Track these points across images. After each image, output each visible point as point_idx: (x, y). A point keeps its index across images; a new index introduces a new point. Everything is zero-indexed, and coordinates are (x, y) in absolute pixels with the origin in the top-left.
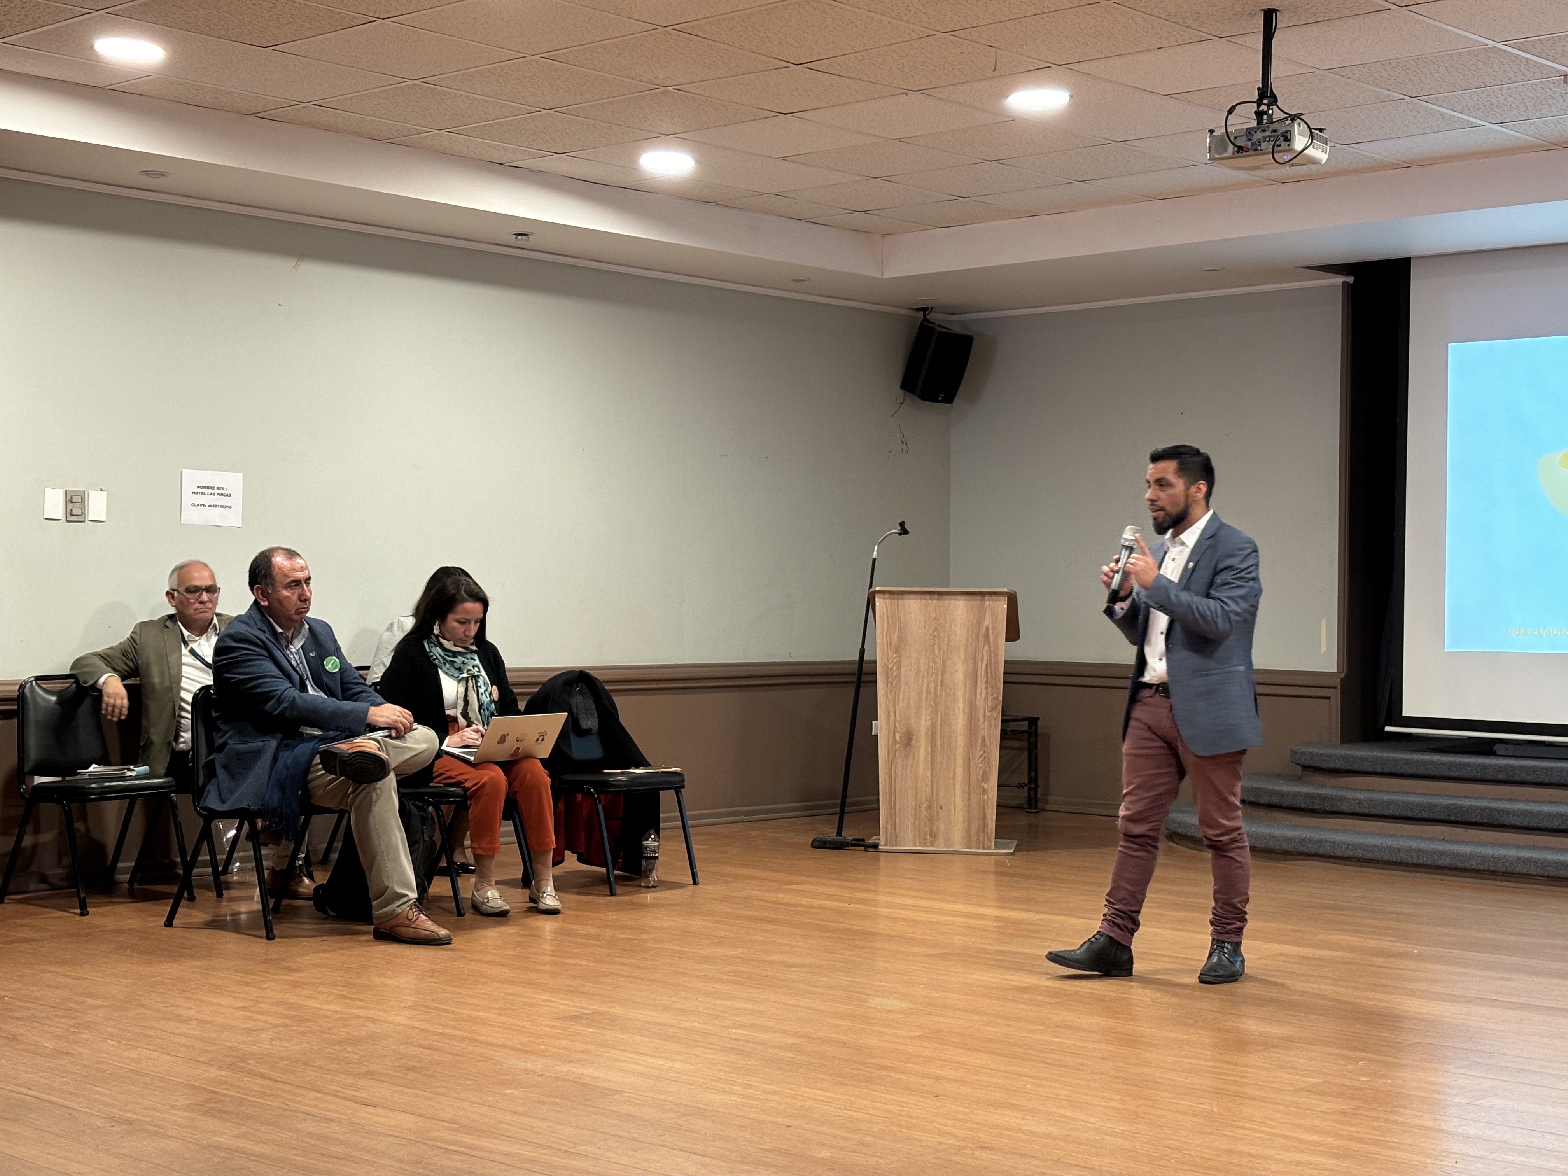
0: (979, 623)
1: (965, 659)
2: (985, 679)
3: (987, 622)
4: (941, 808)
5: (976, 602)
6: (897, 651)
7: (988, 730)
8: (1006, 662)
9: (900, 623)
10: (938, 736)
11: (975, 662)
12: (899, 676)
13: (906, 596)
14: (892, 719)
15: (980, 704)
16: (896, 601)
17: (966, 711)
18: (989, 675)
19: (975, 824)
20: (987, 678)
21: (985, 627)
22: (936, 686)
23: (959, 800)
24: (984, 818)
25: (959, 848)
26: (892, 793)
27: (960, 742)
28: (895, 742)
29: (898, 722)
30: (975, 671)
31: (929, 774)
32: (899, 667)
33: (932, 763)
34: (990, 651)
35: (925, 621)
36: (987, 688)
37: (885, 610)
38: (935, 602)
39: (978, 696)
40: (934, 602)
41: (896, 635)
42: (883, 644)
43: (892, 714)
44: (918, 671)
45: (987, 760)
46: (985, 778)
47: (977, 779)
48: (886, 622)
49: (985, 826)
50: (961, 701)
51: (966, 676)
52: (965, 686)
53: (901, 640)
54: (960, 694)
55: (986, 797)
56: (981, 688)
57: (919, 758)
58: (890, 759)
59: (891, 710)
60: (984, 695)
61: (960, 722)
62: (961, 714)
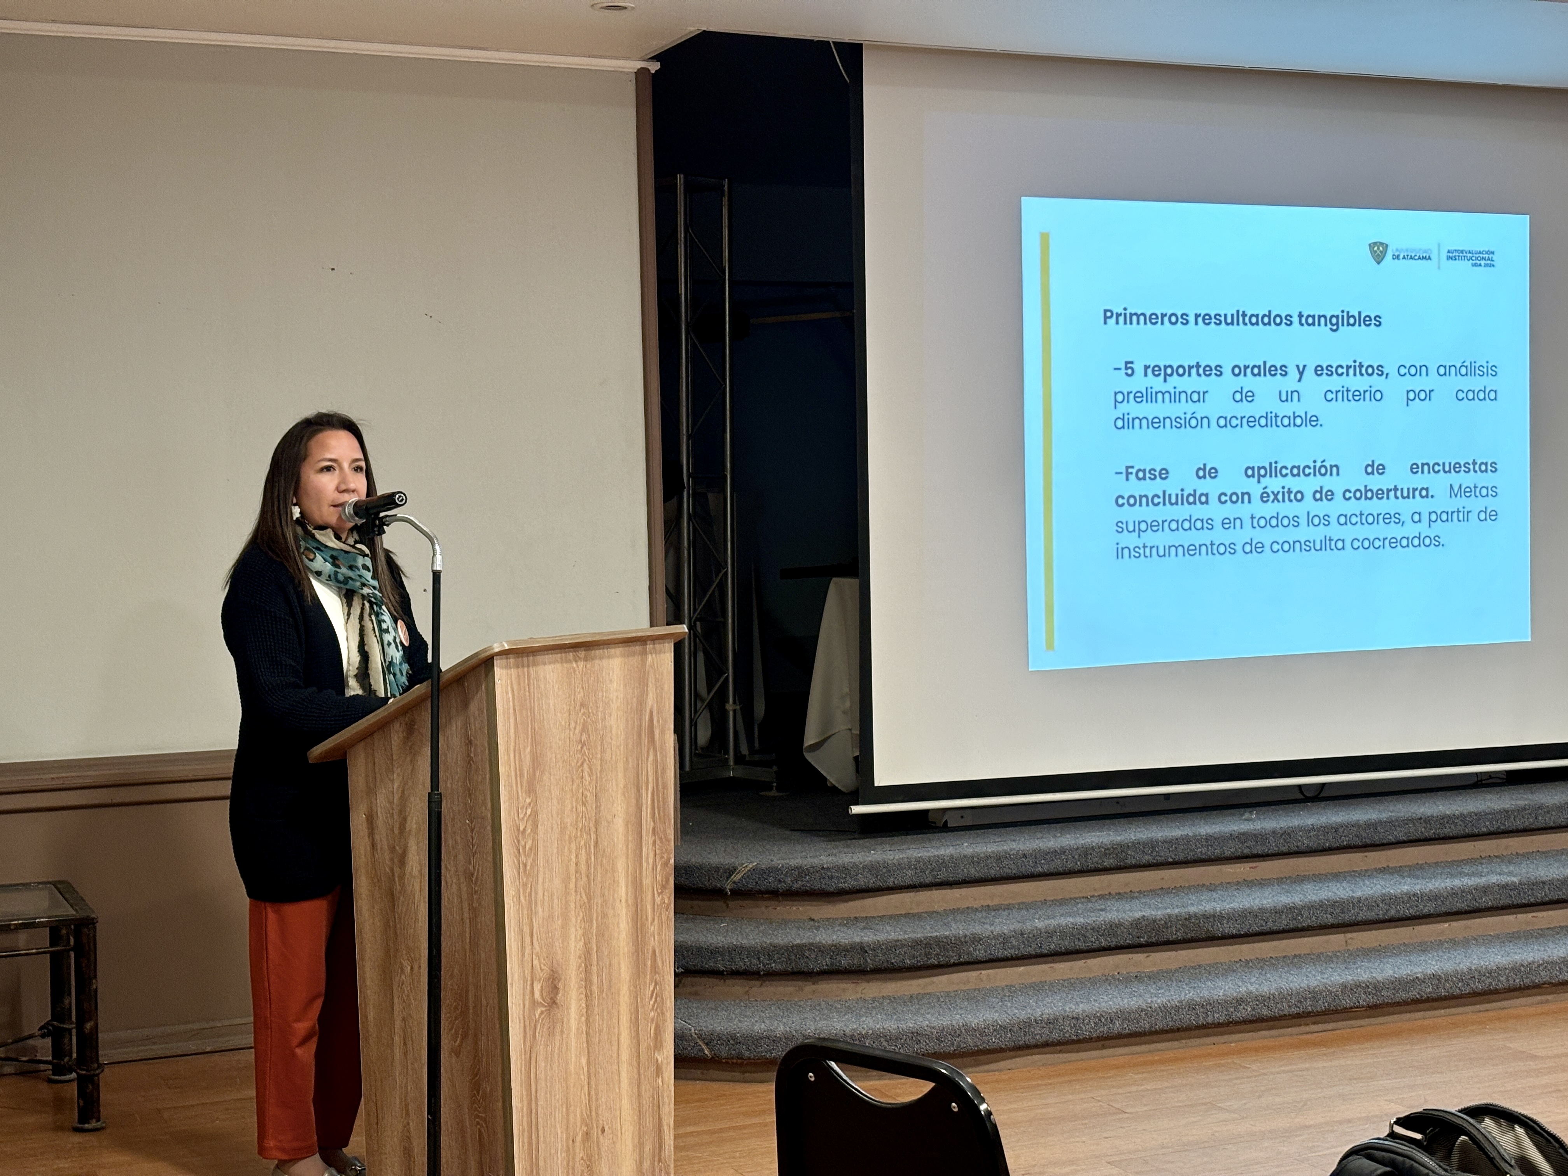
0: (640, 704)
1: (625, 787)
2: (652, 824)
3: (649, 701)
4: (603, 1131)
5: (633, 661)
6: (531, 788)
7: (659, 934)
9: (533, 720)
10: (594, 968)
11: (638, 790)
13: (540, 658)
14: (528, 951)
15: (647, 881)
16: (526, 669)
17: (630, 902)
18: (657, 815)
20: (654, 822)
21: (648, 711)
22: (588, 855)
23: (626, 1103)
26: (532, 1127)
27: (624, 972)
28: (534, 1003)
29: (537, 956)
30: (639, 810)
31: (584, 1061)
32: (535, 826)
33: (587, 1034)
34: (656, 761)
35: (569, 711)
36: (654, 843)
37: (510, 695)
38: (581, 664)
39: (644, 864)
40: (579, 667)
41: (528, 750)
42: (509, 776)
43: (528, 939)
44: (563, 829)
46: (658, 1037)
47: (649, 1047)
48: (512, 721)
50: (622, 883)
51: (627, 825)
52: (627, 847)
53: (536, 760)
54: (621, 866)
55: (660, 1081)
56: (647, 847)
57: (569, 1029)
58: (528, 1044)
59: (526, 929)
60: (651, 861)
61: (622, 928)
62: (624, 911)
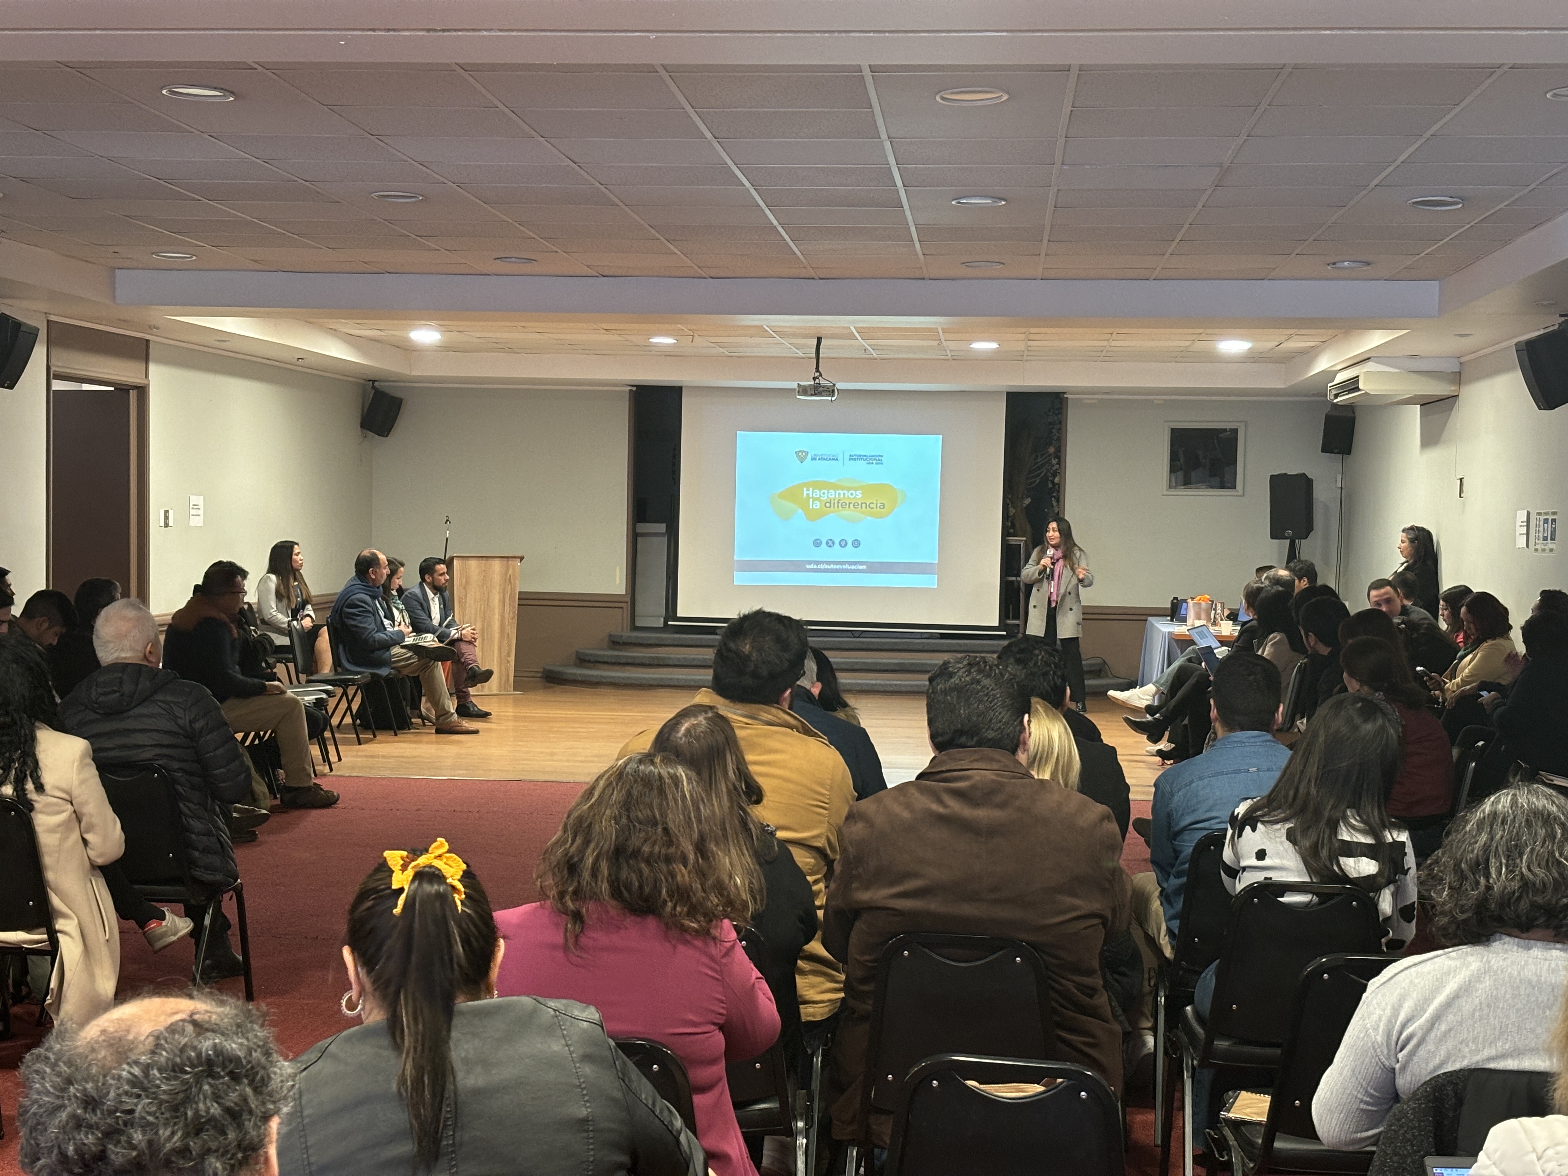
0: (506, 574)
1: (499, 592)
2: (509, 603)
3: (510, 572)
5: (504, 562)
6: (465, 588)
7: (510, 630)
8: (520, 593)
9: (466, 573)
11: (504, 594)
12: (466, 602)
13: (469, 559)
15: (506, 616)
16: (464, 561)
17: (500, 620)
18: (511, 600)
19: (503, 679)
21: (509, 575)
22: (485, 606)
24: (508, 676)
25: (495, 692)
27: (497, 635)
30: (504, 597)
32: (466, 597)
34: (512, 588)
35: (480, 573)
36: (510, 607)
37: (459, 566)
40: (484, 562)
41: (464, 579)
44: (476, 599)
45: (509, 645)
46: (509, 655)
47: (505, 656)
49: (508, 680)
50: (497, 614)
51: (499, 602)
52: (499, 607)
53: (467, 582)
54: (497, 611)
56: (507, 608)
60: (508, 612)
61: (496, 626)
62: (497, 621)
